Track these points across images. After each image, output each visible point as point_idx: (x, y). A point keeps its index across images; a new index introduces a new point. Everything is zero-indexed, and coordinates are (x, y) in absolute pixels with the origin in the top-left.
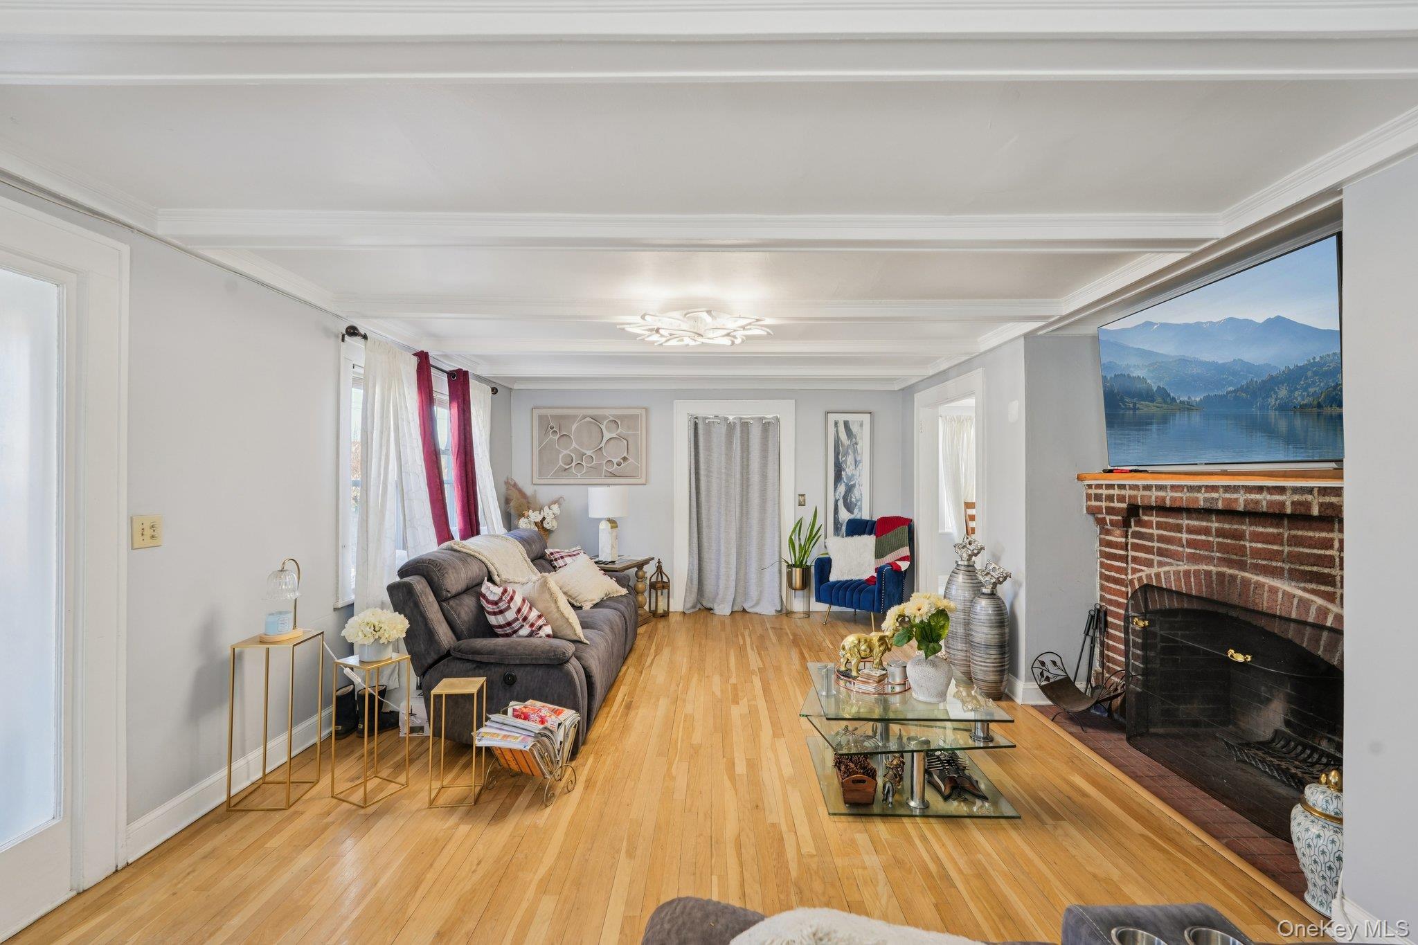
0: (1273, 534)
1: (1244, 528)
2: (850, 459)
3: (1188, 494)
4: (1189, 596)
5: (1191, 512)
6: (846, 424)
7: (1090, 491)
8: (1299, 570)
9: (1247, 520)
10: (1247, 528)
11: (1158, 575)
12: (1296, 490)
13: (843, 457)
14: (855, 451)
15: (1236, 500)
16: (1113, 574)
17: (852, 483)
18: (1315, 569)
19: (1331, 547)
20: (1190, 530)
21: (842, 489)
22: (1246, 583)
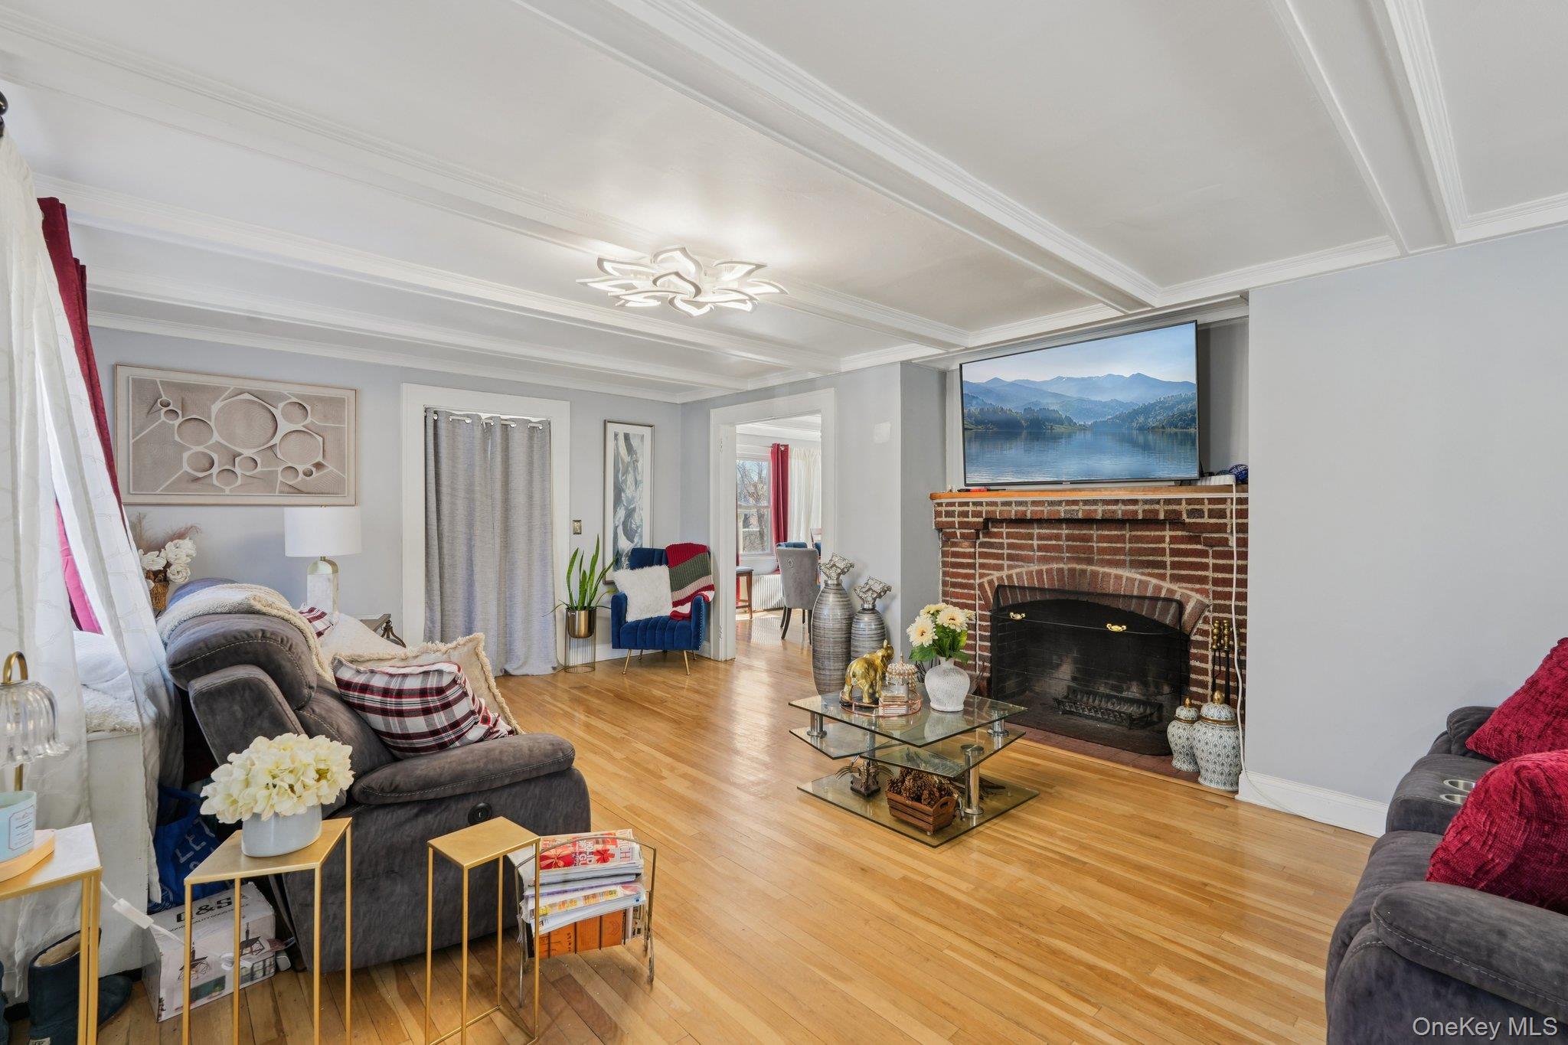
0: (1117, 536)
1: (1092, 532)
2: (630, 478)
3: (1049, 508)
4: (1042, 590)
5: (1040, 522)
6: (627, 437)
7: (939, 509)
8: (1138, 560)
9: (1095, 526)
10: (1095, 533)
11: (1010, 577)
12: (1146, 502)
13: (623, 475)
14: (635, 469)
15: (1096, 511)
16: (960, 580)
17: (632, 506)
18: (1151, 558)
19: (1164, 542)
20: (1040, 537)
21: (622, 513)
22: (1095, 574)
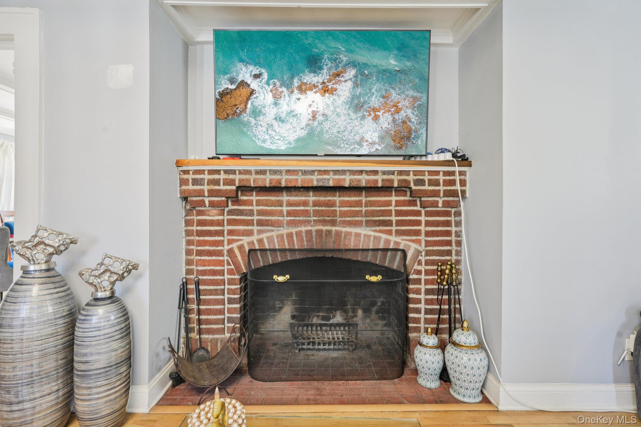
0: (356, 201)
1: (335, 198)
3: (303, 177)
4: (292, 251)
5: (289, 189)
7: (186, 177)
8: (372, 220)
9: (338, 194)
10: (337, 198)
11: (260, 241)
12: (384, 173)
15: (344, 180)
16: (207, 248)
18: (381, 218)
19: (391, 205)
20: (289, 204)
22: (338, 233)
